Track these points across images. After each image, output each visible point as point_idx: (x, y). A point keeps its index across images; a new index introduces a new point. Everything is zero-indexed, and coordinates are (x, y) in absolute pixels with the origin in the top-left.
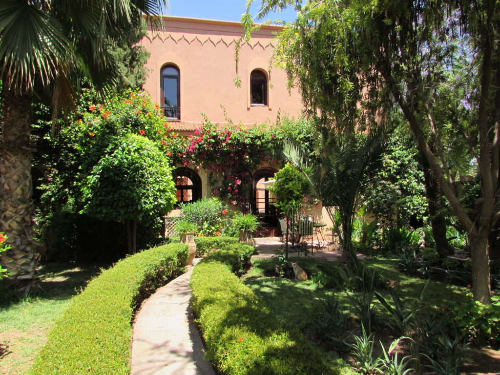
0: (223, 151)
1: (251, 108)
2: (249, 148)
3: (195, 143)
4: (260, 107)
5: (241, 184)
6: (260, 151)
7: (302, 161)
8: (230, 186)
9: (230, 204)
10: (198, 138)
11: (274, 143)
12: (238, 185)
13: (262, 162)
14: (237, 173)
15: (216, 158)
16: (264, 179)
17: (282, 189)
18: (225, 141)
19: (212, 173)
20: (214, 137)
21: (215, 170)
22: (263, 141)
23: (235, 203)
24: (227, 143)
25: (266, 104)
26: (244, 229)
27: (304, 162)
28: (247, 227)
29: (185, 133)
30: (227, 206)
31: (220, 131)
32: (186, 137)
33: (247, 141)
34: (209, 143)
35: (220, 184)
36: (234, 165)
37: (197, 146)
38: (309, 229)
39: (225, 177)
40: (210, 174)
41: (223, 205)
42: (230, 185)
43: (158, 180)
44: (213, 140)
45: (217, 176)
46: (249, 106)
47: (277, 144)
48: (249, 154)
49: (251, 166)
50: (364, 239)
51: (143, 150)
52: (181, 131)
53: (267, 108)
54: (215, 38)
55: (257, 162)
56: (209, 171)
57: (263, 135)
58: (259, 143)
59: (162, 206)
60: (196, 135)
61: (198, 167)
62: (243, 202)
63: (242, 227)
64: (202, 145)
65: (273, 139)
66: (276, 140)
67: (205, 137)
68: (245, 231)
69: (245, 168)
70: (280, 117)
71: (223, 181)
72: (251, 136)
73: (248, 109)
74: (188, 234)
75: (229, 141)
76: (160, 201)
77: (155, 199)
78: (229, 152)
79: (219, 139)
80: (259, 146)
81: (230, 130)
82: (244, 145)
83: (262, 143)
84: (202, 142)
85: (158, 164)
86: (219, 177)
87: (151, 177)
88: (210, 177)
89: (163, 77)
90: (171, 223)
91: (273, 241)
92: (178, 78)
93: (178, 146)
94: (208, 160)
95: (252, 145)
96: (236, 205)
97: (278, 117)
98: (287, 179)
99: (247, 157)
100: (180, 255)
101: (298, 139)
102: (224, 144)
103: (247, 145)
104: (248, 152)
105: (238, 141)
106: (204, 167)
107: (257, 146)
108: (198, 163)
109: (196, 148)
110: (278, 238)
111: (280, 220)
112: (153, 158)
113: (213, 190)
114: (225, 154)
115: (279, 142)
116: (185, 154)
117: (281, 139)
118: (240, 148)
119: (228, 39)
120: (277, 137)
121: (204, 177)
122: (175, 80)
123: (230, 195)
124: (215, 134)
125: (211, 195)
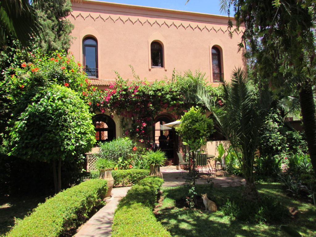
0: (132, 101)
1: (152, 69)
2: (152, 98)
3: (110, 95)
4: (158, 69)
5: (146, 126)
6: (160, 101)
8: (138, 128)
9: (138, 141)
10: (112, 91)
11: (171, 95)
12: (144, 127)
13: (162, 109)
14: (143, 118)
15: (127, 106)
16: (159, 122)
17: (189, 129)
18: (133, 93)
19: (123, 118)
20: (125, 90)
21: (126, 116)
22: (163, 92)
23: (142, 141)
24: (135, 95)
25: (162, 66)
26: (154, 164)
28: (157, 162)
29: (102, 88)
30: (135, 144)
32: (103, 91)
33: (151, 93)
34: (121, 95)
35: (130, 126)
36: (140, 112)
37: (112, 97)
38: (203, 161)
39: (134, 121)
40: (122, 119)
41: (133, 142)
42: (138, 127)
43: (79, 124)
44: (124, 93)
45: (127, 120)
46: (150, 68)
47: (173, 95)
48: (152, 103)
49: (154, 112)
51: (66, 98)
52: (99, 86)
53: (163, 69)
54: (124, 17)
55: (158, 109)
56: (122, 117)
57: (163, 89)
58: (160, 94)
59: (83, 147)
60: (111, 88)
61: (113, 114)
62: (148, 140)
63: (153, 163)
64: (116, 96)
65: (170, 91)
66: (173, 92)
67: (118, 90)
68: (155, 166)
69: (150, 113)
70: (175, 75)
71: (132, 124)
72: (154, 89)
73: (150, 70)
74: (107, 170)
75: (137, 93)
76: (81, 142)
77: (77, 141)
78: (136, 102)
79: (129, 91)
80: (160, 96)
81: (137, 85)
82: (148, 96)
83: (162, 94)
84: (116, 94)
85: (79, 110)
86: (129, 122)
87: (73, 121)
88: (122, 121)
89: (84, 46)
90: (92, 158)
92: (96, 47)
93: (97, 98)
94: (120, 108)
95: (155, 96)
96: (143, 143)
97: (173, 75)
99: (151, 105)
100: (100, 190)
102: (133, 95)
103: (151, 95)
104: (151, 101)
105: (144, 93)
106: (117, 114)
107: (158, 96)
108: (112, 111)
109: (111, 99)
110: (175, 167)
111: (178, 154)
112: (75, 105)
113: (124, 131)
114: (134, 104)
115: (175, 94)
116: (102, 104)
117: (176, 92)
118: (145, 98)
119: (134, 18)
120: (173, 90)
121: (117, 121)
122: (94, 48)
123: (138, 135)
124: (126, 87)
125: (124, 135)
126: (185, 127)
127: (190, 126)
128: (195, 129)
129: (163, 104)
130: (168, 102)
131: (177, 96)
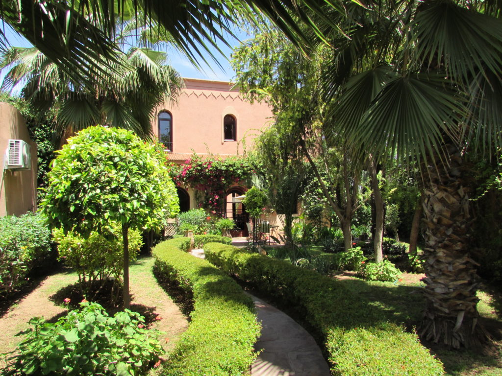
0: (205, 175)
1: (225, 143)
2: (225, 173)
3: (186, 170)
4: (230, 142)
5: (219, 198)
6: (232, 175)
7: (262, 185)
8: (211, 200)
9: (211, 213)
10: (188, 166)
11: (242, 170)
12: (217, 200)
13: (233, 182)
14: (215, 191)
15: (201, 180)
16: (231, 195)
17: (250, 202)
18: (207, 168)
19: (197, 191)
20: (200, 166)
21: (200, 189)
22: (234, 168)
23: (214, 212)
24: (209, 170)
25: (235, 140)
27: (264, 186)
28: (228, 226)
29: (179, 163)
30: (208, 215)
31: (203, 161)
32: (179, 165)
33: (224, 168)
34: (196, 170)
35: (203, 199)
36: (213, 185)
37: (187, 172)
38: (267, 229)
39: (207, 194)
41: (206, 214)
44: (199, 168)
45: (200, 193)
46: (223, 142)
47: (244, 170)
48: (224, 177)
49: (226, 186)
50: (304, 235)
52: (175, 161)
53: (235, 143)
54: (198, 92)
55: (229, 183)
56: (196, 190)
57: (234, 164)
58: (232, 169)
60: (186, 164)
61: (187, 187)
62: (220, 212)
63: (224, 227)
64: (191, 171)
65: (241, 167)
66: (244, 167)
67: (194, 165)
68: (226, 230)
69: (222, 187)
70: (246, 151)
71: (205, 197)
72: (226, 165)
73: (222, 144)
74: (190, 232)
75: (211, 169)
78: (210, 176)
79: (203, 166)
80: (232, 171)
81: (211, 160)
82: (221, 171)
83: (234, 169)
84: (192, 169)
86: (203, 194)
88: (196, 194)
89: (159, 120)
90: (169, 227)
91: (242, 239)
92: (171, 121)
93: (174, 172)
94: (195, 181)
95: (227, 171)
96: (215, 214)
97: (245, 151)
98: (253, 195)
99: (223, 179)
100: (187, 243)
101: (259, 167)
102: (207, 170)
103: (223, 170)
104: (223, 176)
105: (217, 168)
106: (192, 187)
107: (230, 171)
108: (186, 184)
109: (187, 174)
110: (245, 238)
111: (247, 224)
113: (198, 203)
114: (207, 177)
115: (245, 169)
116: (178, 177)
117: (247, 167)
118: (218, 173)
119: (208, 92)
120: (244, 165)
121: (191, 194)
122: (168, 122)
123: (210, 206)
124: (200, 163)
125: (198, 207)
126: (249, 200)
127: (251, 199)
128: (254, 201)
129: (235, 178)
130: (239, 177)
131: (248, 170)
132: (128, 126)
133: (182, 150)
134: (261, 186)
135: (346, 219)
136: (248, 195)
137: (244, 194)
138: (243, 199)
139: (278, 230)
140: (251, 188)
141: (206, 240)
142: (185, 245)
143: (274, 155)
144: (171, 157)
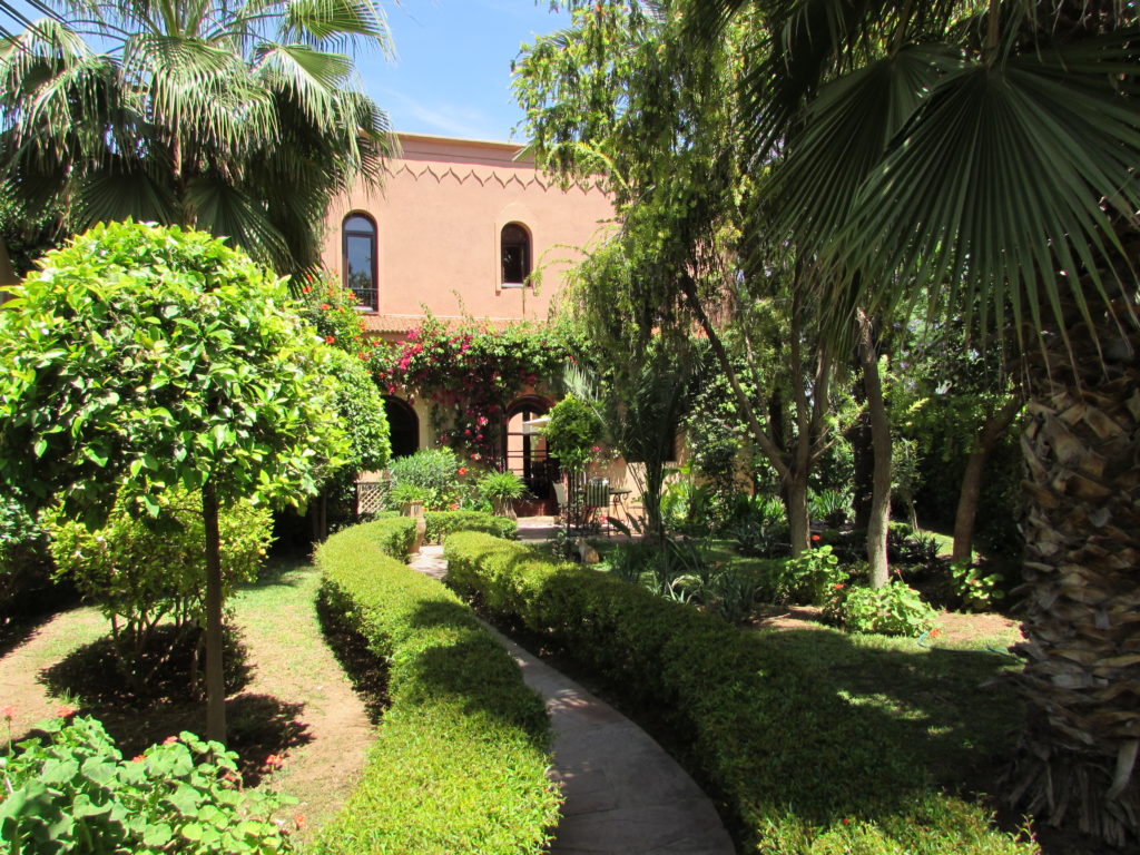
0: (456, 368)
1: (503, 291)
2: (502, 363)
3: (409, 354)
4: (516, 289)
5: (488, 425)
6: (520, 368)
7: (590, 392)
8: (470, 428)
9: (469, 458)
10: (415, 346)
11: (544, 355)
12: (483, 427)
13: (522, 386)
14: (480, 405)
15: (445, 379)
16: (520, 415)
17: (562, 432)
18: (460, 351)
19: (437, 405)
20: (442, 345)
21: (443, 401)
22: (526, 351)
23: (477, 456)
24: (464, 355)
25: (528, 283)
26: (501, 496)
27: (594, 394)
28: (507, 491)
29: (392, 338)
30: (463, 463)
31: (452, 333)
32: (392, 344)
33: (499, 351)
34: (434, 356)
35: (451, 424)
36: (474, 393)
37: (413, 359)
38: (601, 497)
39: (460, 413)
40: (433, 408)
41: (458, 460)
42: (469, 425)
43: (367, 418)
44: (440, 351)
45: (444, 410)
46: (499, 289)
47: (549, 357)
48: (501, 374)
49: (505, 394)
50: (692, 513)
51: (343, 371)
52: (383, 334)
53: (529, 291)
54: (440, 167)
55: (514, 387)
56: (432, 403)
57: (526, 342)
58: (519, 355)
59: (374, 460)
60: (410, 340)
61: (412, 396)
62: (490, 455)
63: (499, 492)
64: (421, 357)
65: (542, 348)
66: (548, 349)
67: (427, 344)
68: (503, 499)
69: (496, 396)
70: (555, 310)
71: (456, 421)
72: (506, 343)
73: (498, 293)
74: (415, 504)
75: (469, 352)
76: (371, 452)
77: (365, 449)
78: (466, 371)
79: (451, 347)
80: (520, 360)
81: (469, 333)
82: (493, 357)
83: (523, 354)
84: (423, 353)
85: (366, 393)
86: (449, 413)
87: (358, 414)
88: (434, 412)
89: (346, 235)
90: (369, 492)
91: (543, 522)
92: (373, 237)
93: (380, 360)
94: (430, 383)
95: (507, 358)
96: (478, 461)
97: (550, 310)
98: (568, 416)
99: (499, 378)
100: (408, 532)
101: (583, 349)
102: (459, 357)
103: (499, 357)
104: (499, 370)
105: (483, 351)
106: (423, 395)
107: (516, 359)
108: (410, 389)
109: (411, 364)
110: (551, 518)
111: (555, 485)
112: (357, 385)
113: (438, 435)
114: (460, 374)
115: (552, 353)
116: (390, 373)
117: (556, 348)
118: (486, 363)
119: (462, 169)
120: (549, 345)
121: (422, 412)
122: (368, 240)
123: (468, 444)
124: (443, 339)
125: (437, 444)
126: (557, 428)
127: (563, 426)
128: (570, 431)
129: (527, 375)
130: (537, 372)
131: (557, 357)
132: (254, 241)
133: (399, 308)
134: (586, 394)
135: (796, 476)
136: (555, 416)
137: (547, 413)
138: (544, 425)
139: (629, 500)
140: (564, 398)
141: (456, 522)
142: (402, 537)
143: (618, 312)
144: (373, 324)
